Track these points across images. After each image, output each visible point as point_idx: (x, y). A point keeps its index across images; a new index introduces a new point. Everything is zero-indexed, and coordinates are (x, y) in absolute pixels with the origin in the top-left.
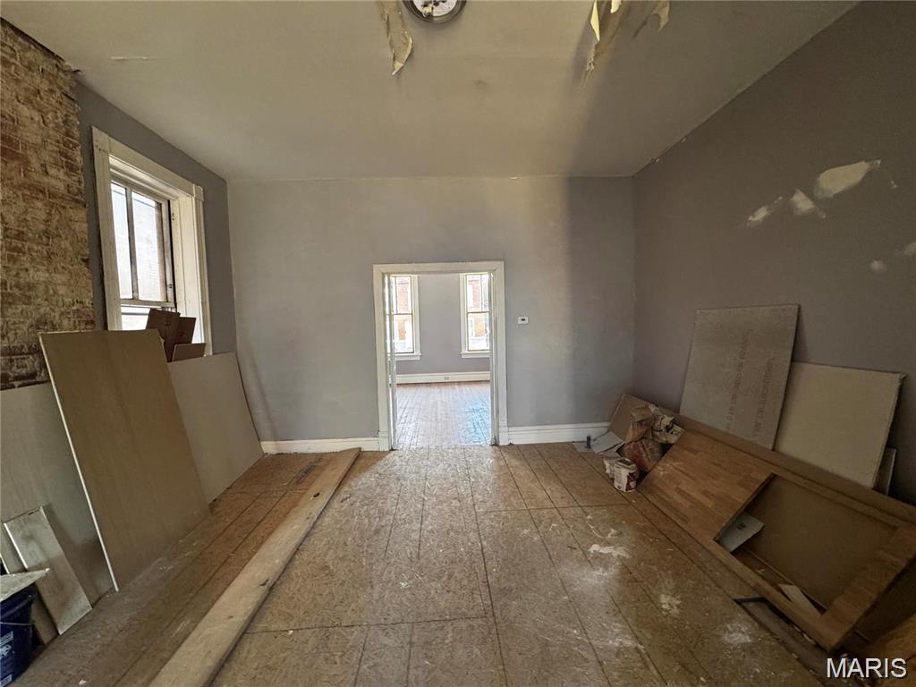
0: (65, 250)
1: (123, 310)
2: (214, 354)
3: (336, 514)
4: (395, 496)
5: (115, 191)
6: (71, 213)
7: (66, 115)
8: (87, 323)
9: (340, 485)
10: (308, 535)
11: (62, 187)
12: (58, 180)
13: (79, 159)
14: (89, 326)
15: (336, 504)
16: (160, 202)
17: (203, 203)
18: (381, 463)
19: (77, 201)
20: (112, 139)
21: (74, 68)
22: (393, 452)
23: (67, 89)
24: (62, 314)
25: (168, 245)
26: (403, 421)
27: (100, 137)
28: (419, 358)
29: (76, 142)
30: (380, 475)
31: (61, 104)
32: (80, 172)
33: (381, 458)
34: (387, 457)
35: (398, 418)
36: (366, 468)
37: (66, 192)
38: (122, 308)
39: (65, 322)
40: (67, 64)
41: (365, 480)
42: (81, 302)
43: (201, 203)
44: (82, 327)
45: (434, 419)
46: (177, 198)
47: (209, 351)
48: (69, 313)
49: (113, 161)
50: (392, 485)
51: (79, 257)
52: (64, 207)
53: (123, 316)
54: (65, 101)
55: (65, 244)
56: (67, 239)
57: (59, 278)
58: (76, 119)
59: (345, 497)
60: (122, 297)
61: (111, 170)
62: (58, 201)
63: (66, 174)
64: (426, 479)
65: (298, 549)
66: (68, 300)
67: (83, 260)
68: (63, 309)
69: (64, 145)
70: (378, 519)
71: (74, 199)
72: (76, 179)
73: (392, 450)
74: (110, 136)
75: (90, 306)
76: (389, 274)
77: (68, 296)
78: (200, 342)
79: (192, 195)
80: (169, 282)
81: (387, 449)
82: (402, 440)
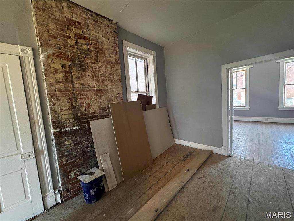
0: (115, 79)
1: (132, 95)
2: (159, 108)
3: (195, 185)
4: (228, 188)
5: (129, 59)
6: (117, 67)
7: (115, 38)
8: (121, 100)
9: (199, 169)
10: (180, 191)
11: (114, 60)
12: (113, 58)
13: (118, 50)
14: (122, 101)
15: (196, 179)
16: (144, 60)
17: (156, 57)
18: (222, 162)
19: (118, 63)
20: (128, 42)
21: (116, 22)
22: (230, 158)
23: (114, 29)
24: (115, 97)
25: (147, 73)
26: (237, 140)
27: (125, 43)
28: (248, 109)
29: (117, 45)
30: (221, 169)
31: (113, 34)
32: (118, 54)
33: (223, 160)
34: (226, 160)
35: (234, 139)
36: (213, 163)
37: (115, 61)
38: (132, 94)
39: (116, 100)
40: (114, 21)
41: (212, 170)
42: (119, 94)
43: (155, 57)
44: (120, 101)
45: (257, 143)
46: (149, 57)
47: (157, 107)
48: (116, 97)
49: (129, 49)
50: (227, 179)
51: (119, 80)
52: (114, 66)
53: (132, 97)
54: (114, 33)
55: (115, 77)
56: (115, 75)
57: (114, 87)
58: (117, 38)
59: (201, 177)
60: (131, 91)
61: (128, 52)
62: (113, 64)
63: (115, 56)
64: (251, 184)
65: (175, 197)
66: (116, 93)
67: (120, 81)
68: (115, 96)
69: (114, 47)
70: (216, 200)
71: (117, 63)
72: (117, 56)
73: (229, 156)
74: (127, 41)
75: (122, 94)
76: (231, 69)
77: (116, 92)
78: (155, 104)
79: (152, 55)
80: (147, 85)
81: (226, 155)
82: (236, 151)
